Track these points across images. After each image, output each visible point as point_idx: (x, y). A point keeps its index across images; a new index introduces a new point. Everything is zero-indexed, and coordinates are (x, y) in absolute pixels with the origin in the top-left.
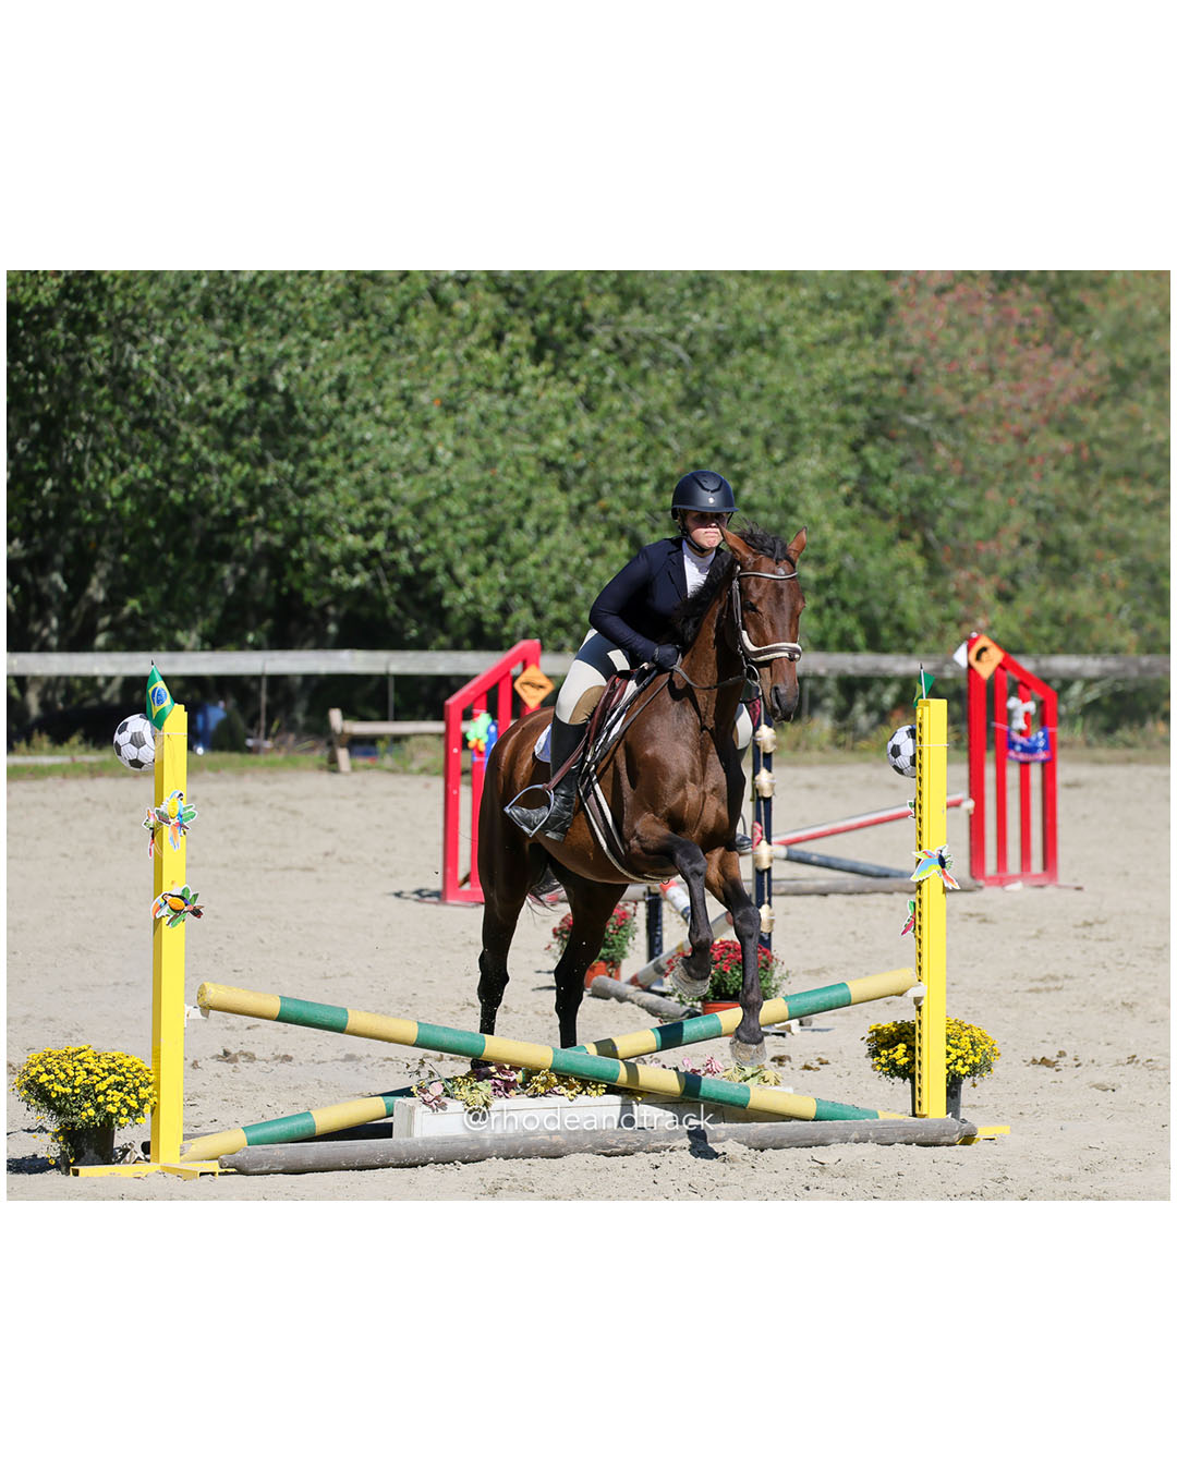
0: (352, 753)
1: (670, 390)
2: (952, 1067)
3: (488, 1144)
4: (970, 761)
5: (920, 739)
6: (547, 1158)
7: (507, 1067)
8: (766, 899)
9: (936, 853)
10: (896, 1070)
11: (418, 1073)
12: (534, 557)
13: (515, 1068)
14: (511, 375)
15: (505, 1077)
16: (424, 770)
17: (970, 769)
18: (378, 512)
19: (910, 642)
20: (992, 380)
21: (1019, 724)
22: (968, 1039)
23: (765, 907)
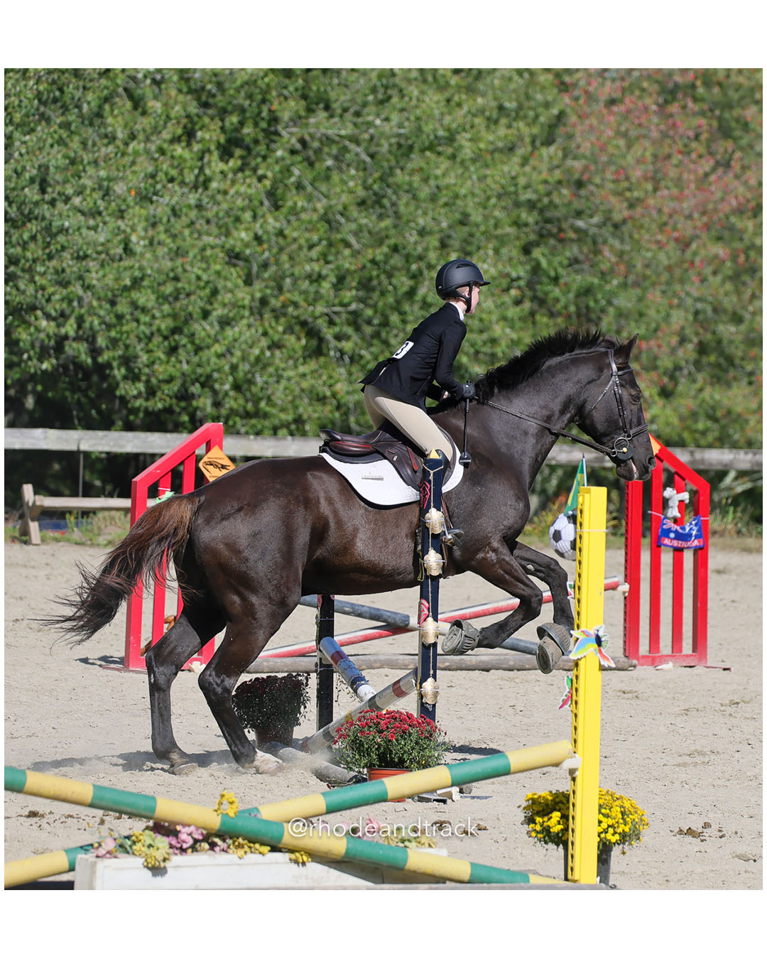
0: (41, 528)
1: (351, 192)
2: (603, 835)
4: (626, 546)
5: (581, 524)
8: (432, 672)
9: (592, 632)
10: (549, 837)
14: (201, 169)
17: (626, 553)
20: (656, 189)
21: (674, 512)
22: (618, 809)
23: (430, 680)
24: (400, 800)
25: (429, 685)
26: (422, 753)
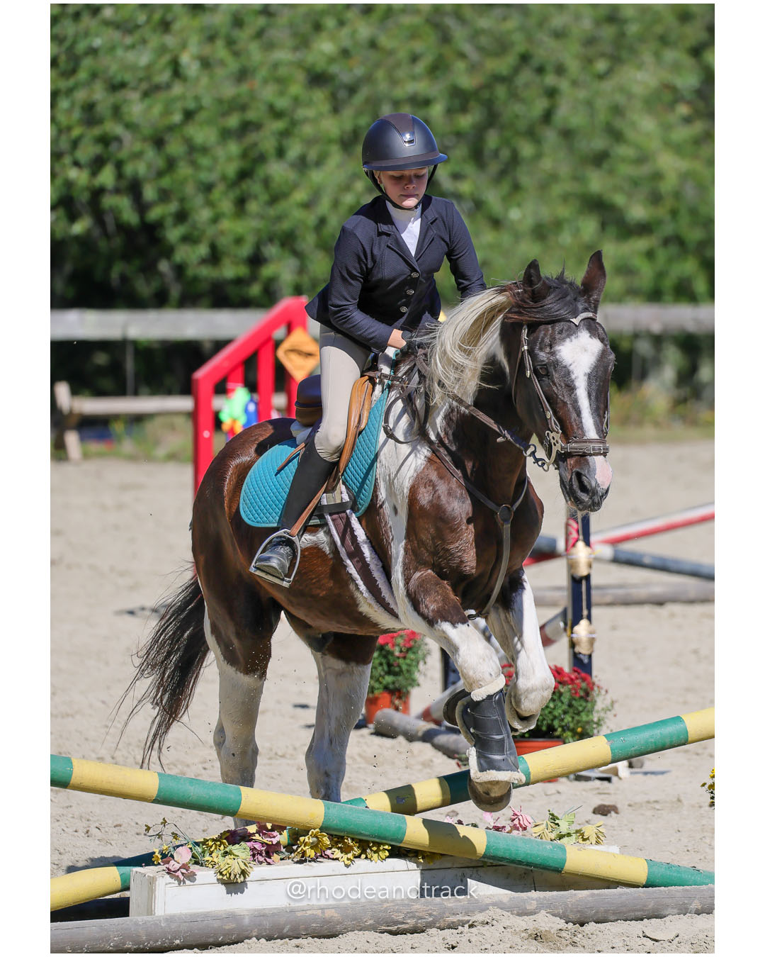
0: (82, 439)
3: (246, 921)
6: (319, 937)
7: (269, 826)
8: (585, 613)
11: (159, 836)
12: (300, 196)
13: (280, 828)
15: (265, 840)
16: (171, 457)
18: (105, 140)
23: (584, 623)
24: (551, 779)
25: (582, 629)
26: (577, 718)
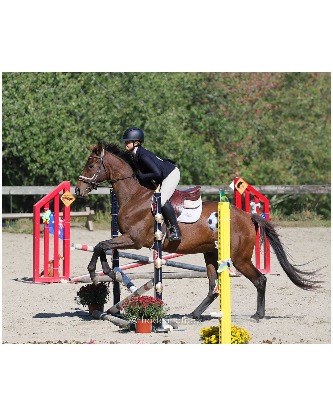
1: (116, 86)
5: (220, 217)
8: (160, 280)
9: (226, 261)
14: (55, 78)
16: (24, 232)
19: (210, 181)
21: (254, 211)
25: (159, 285)
26: (157, 313)
